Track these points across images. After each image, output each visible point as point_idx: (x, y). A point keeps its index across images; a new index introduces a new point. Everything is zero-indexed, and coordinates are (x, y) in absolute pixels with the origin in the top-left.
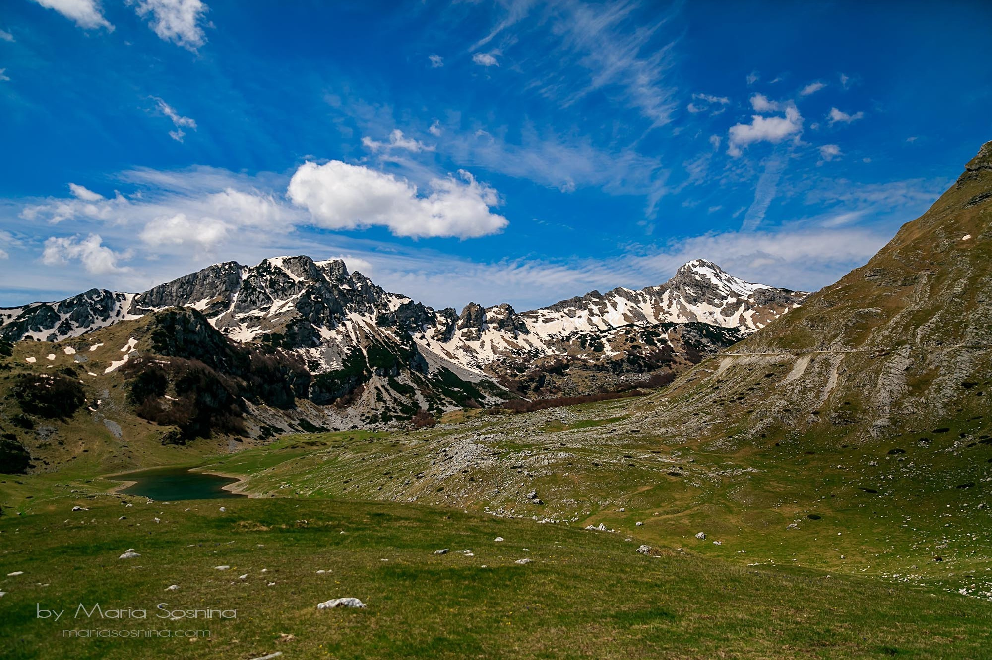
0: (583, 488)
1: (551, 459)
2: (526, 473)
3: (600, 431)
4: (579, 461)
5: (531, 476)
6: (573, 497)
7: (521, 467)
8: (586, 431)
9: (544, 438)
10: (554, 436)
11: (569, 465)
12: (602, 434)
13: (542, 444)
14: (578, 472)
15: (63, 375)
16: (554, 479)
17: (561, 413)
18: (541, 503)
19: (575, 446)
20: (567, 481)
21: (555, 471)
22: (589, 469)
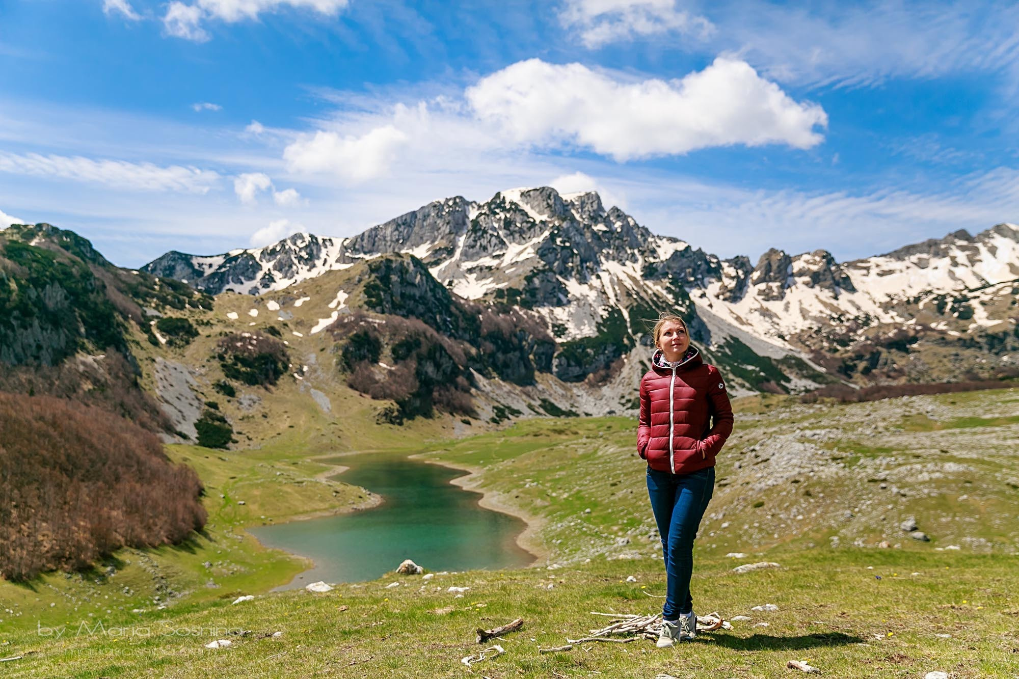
0: (998, 522)
1: (933, 472)
2: (895, 490)
3: (1002, 435)
4: (982, 479)
5: (904, 495)
6: (981, 534)
7: (884, 480)
8: (975, 433)
9: (905, 439)
10: (923, 438)
11: (967, 482)
12: (1005, 439)
13: (906, 448)
14: (983, 495)
15: (265, 335)
16: (943, 503)
17: (923, 404)
18: (926, 540)
19: (964, 454)
20: (966, 509)
21: (944, 490)
22: (1001, 493)
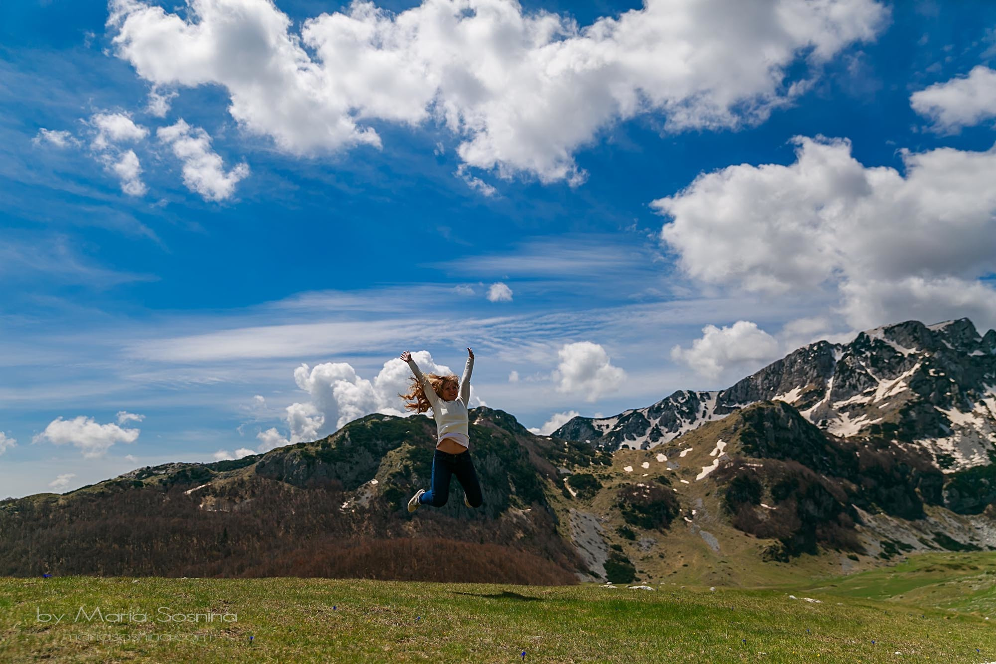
15: (657, 484)
